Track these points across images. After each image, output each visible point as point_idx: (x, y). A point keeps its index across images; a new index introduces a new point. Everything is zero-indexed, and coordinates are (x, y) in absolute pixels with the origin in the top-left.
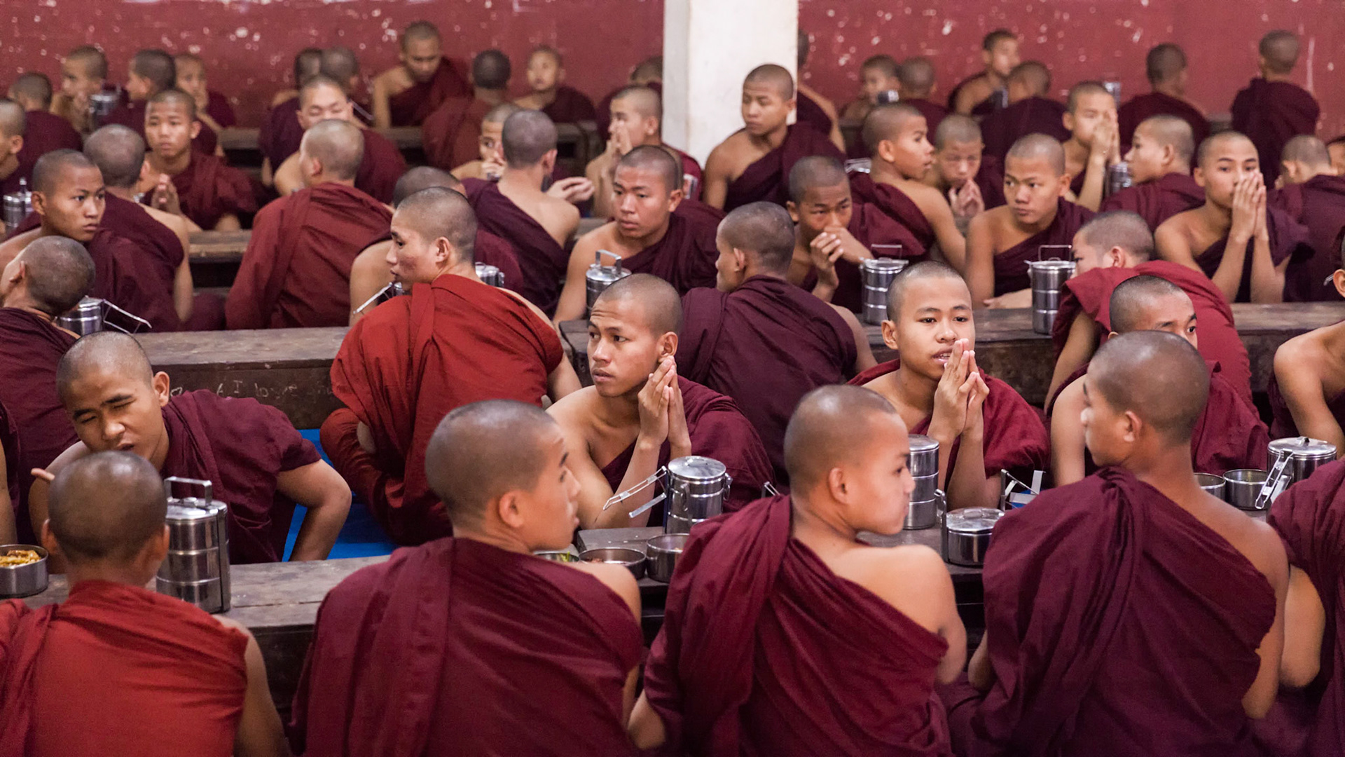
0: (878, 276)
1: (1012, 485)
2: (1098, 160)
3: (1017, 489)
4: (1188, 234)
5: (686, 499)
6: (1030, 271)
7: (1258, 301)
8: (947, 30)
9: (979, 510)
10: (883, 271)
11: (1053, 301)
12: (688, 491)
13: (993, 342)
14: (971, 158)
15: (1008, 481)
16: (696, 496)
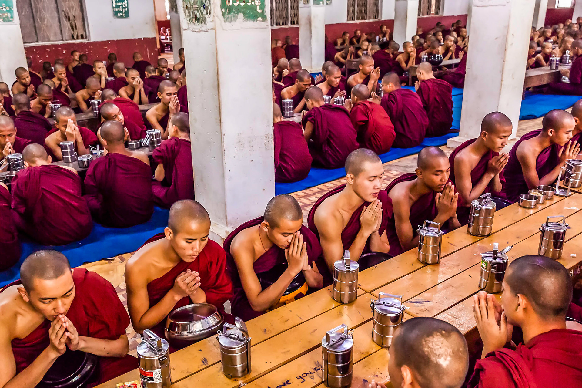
0: (55, 108)
1: (92, 149)
2: (103, 78)
3: (93, 149)
4: (126, 92)
5: (13, 164)
6: (90, 103)
7: (143, 104)
8: (64, 52)
9: (85, 155)
10: (56, 107)
11: (97, 109)
12: (14, 161)
13: (85, 120)
14: (64, 73)
15: (91, 148)
16: (16, 162)
